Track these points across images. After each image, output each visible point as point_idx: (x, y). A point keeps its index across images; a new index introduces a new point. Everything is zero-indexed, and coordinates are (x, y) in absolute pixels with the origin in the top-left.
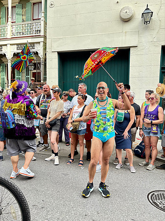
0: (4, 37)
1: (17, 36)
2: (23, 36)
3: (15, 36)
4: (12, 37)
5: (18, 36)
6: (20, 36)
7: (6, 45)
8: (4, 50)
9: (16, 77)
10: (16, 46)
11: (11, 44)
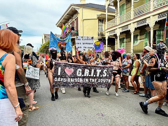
0: (148, 12)
1: (158, 8)
2: (164, 5)
3: (157, 8)
4: (154, 9)
5: (160, 7)
6: (161, 7)
7: (149, 17)
8: (148, 22)
9: (157, 40)
10: (157, 16)
11: (153, 16)
